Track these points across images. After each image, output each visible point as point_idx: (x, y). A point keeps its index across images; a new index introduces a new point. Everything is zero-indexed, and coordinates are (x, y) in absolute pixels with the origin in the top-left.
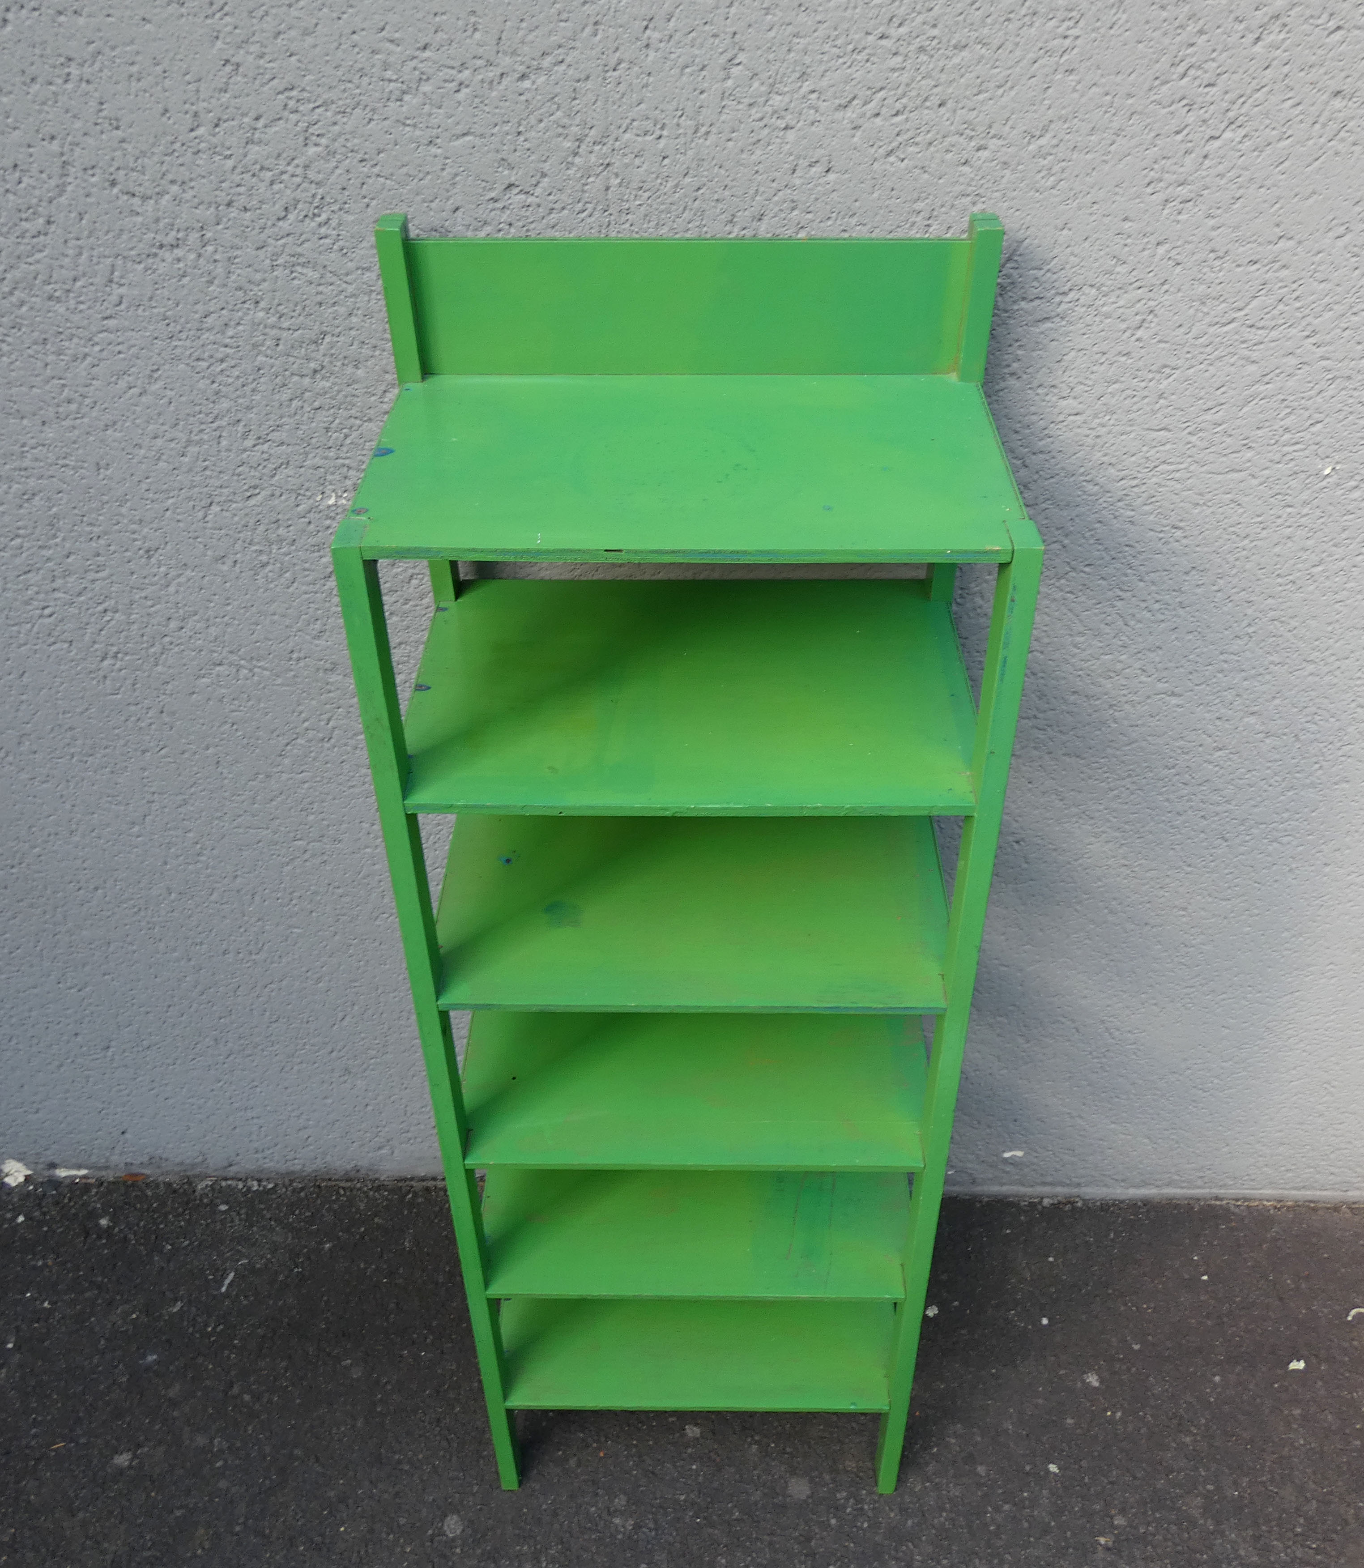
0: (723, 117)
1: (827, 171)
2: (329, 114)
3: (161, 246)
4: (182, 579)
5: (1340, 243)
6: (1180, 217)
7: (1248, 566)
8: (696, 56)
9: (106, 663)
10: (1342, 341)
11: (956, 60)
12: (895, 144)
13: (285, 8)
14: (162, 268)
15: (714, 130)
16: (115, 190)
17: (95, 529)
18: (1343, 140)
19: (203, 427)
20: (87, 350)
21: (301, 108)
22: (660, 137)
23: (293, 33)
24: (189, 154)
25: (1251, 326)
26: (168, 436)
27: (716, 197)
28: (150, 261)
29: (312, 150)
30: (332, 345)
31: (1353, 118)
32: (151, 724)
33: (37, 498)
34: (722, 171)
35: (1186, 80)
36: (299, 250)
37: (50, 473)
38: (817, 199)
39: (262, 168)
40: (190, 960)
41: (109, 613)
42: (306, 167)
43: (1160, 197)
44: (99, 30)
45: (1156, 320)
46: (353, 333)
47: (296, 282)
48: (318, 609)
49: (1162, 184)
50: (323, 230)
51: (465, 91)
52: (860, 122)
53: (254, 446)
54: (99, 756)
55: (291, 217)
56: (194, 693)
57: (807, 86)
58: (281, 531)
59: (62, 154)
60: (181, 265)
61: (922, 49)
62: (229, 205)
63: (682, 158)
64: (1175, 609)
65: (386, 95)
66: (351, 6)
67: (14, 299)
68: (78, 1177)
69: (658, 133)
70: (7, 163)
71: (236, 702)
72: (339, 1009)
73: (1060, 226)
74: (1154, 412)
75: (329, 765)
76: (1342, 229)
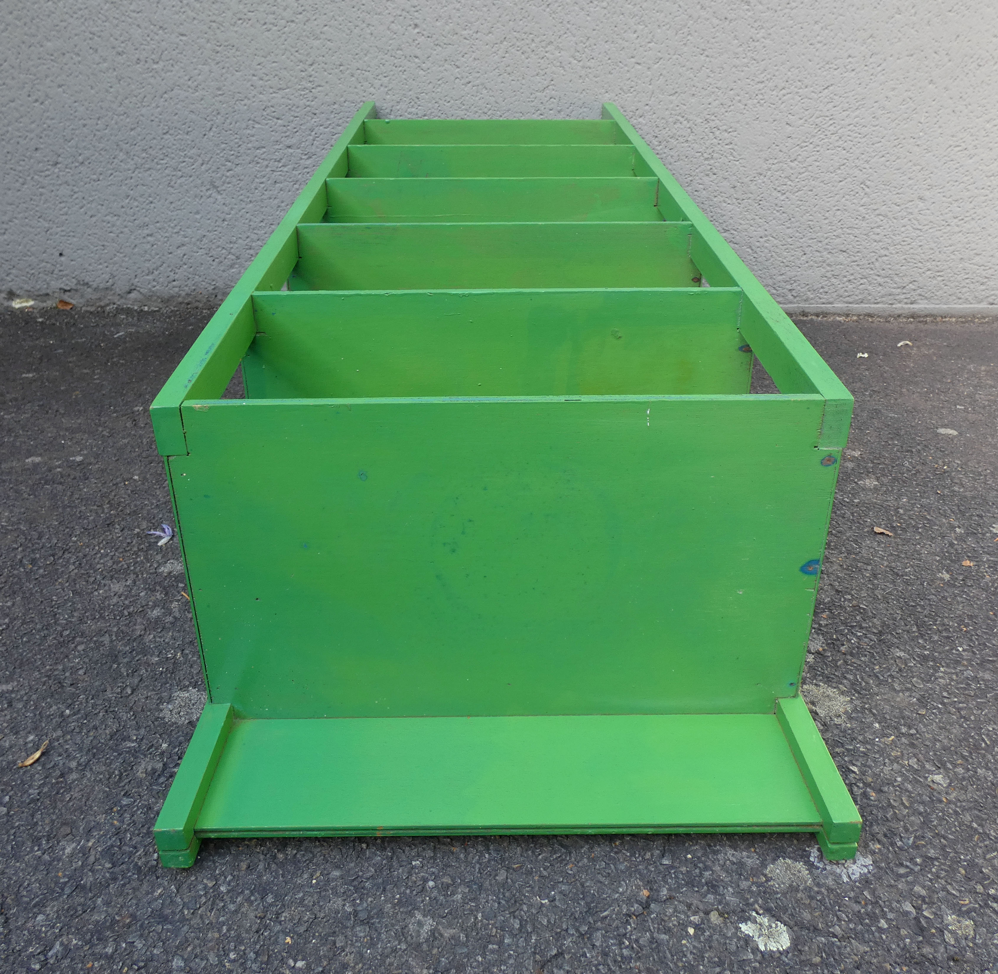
68: (26, 307)
72: (208, 118)
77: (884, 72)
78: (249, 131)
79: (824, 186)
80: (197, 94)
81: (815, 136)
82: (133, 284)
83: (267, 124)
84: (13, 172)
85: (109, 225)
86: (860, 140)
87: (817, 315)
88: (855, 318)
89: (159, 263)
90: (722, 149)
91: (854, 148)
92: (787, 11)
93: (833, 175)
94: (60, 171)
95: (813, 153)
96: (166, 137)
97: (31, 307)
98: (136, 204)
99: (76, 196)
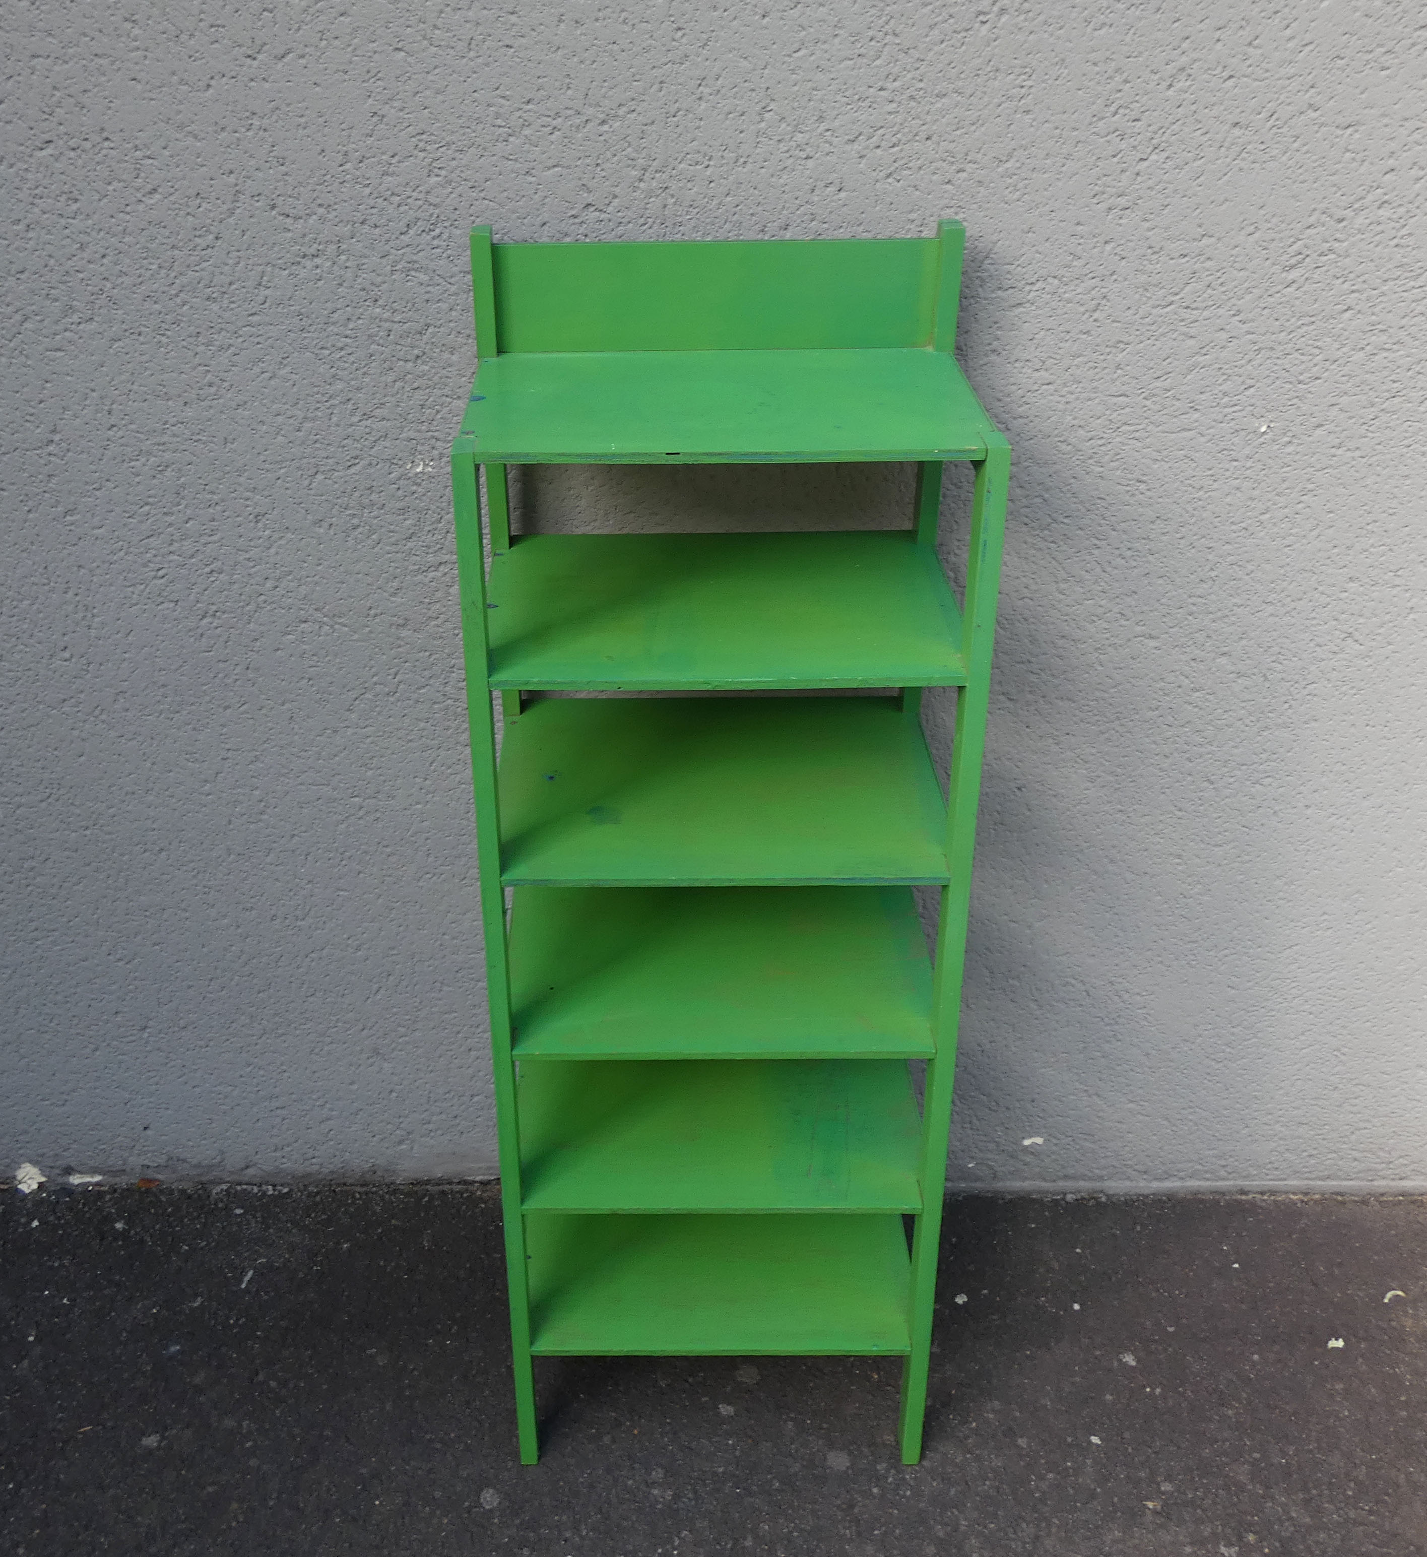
0: (758, 150)
1: (840, 190)
2: (450, 152)
3: (304, 256)
4: (283, 542)
5: (1251, 238)
6: (1121, 221)
7: (1205, 515)
8: (737, 105)
9: (205, 621)
10: (1262, 318)
11: (939, 105)
12: (892, 169)
13: (424, 75)
14: (303, 273)
15: (750, 160)
16: (274, 212)
17: (215, 497)
18: (1244, 159)
19: (318, 405)
20: (231, 341)
21: (428, 148)
22: (708, 166)
23: (428, 93)
24: (336, 184)
25: (1187, 308)
26: (289, 413)
27: (751, 211)
28: (294, 267)
29: (434, 180)
30: (434, 335)
31: (1251, 142)
32: (236, 681)
33: (169, 470)
34: (756, 192)
35: (1117, 116)
36: (415, 258)
37: (184, 447)
38: (831, 212)
40: (239, 927)
41: (214, 574)
42: (428, 192)
43: (1104, 206)
44: (280, 92)
45: (1108, 304)
46: (452, 325)
47: (409, 284)
48: (397, 568)
49: (1105, 196)
50: (436, 242)
51: (557, 134)
52: (864, 152)
53: (360, 421)
54: (185, 712)
55: (411, 232)
56: (278, 650)
57: (823, 127)
58: (374, 497)
59: (236, 185)
60: (318, 271)
62: (362, 223)
63: (725, 182)
64: (1145, 556)
65: (495, 137)
66: (475, 72)
67: (178, 301)
68: (89, 1184)
69: (707, 163)
70: (192, 192)
71: (315, 658)
72: (375, 980)
73: (1026, 230)
74: (1113, 381)
75: (391, 719)
76: (1252, 228)
78: (433, 994)
80: (360, 953)
82: (251, 1161)
83: (461, 987)
85: (220, 1096)
87: (1262, 1193)
88: (1317, 1196)
89: (293, 1139)
90: (1132, 1014)
94: (152, 1036)
96: (310, 999)
97: (99, 1183)
98: (262, 1072)
99: (173, 1063)
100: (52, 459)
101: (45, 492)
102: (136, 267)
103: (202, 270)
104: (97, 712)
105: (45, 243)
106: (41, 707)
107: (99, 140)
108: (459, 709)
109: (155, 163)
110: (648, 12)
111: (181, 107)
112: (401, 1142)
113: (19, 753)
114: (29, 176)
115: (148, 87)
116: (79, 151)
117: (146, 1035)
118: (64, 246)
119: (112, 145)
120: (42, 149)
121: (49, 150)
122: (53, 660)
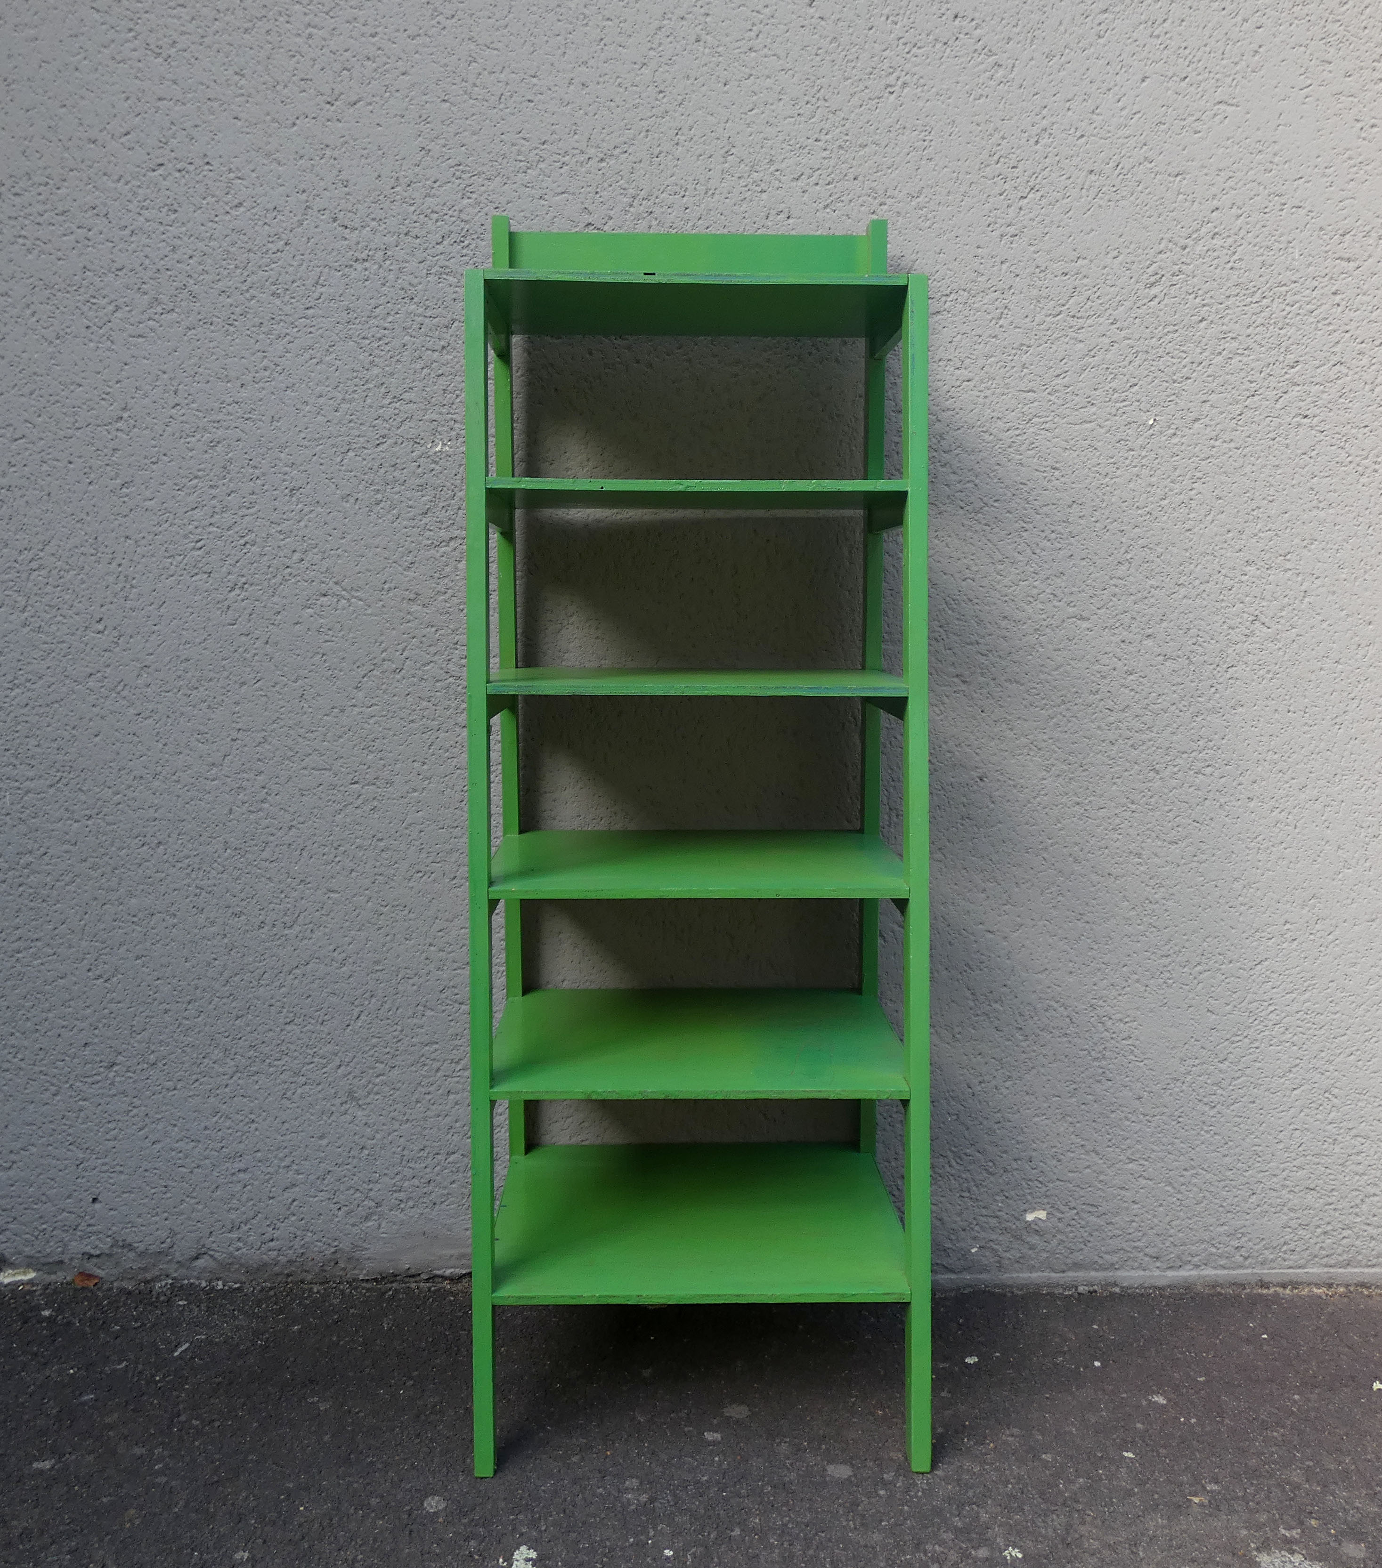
0: (723, 185)
1: (788, 218)
2: (480, 180)
3: (356, 260)
4: (312, 516)
5: (1115, 261)
6: (1012, 246)
7: (1113, 500)
8: (707, 150)
9: (233, 593)
11: (861, 154)
12: (829, 201)
13: (464, 120)
14: (354, 275)
15: (717, 192)
16: (335, 224)
17: (257, 471)
18: (1101, 198)
19: (356, 388)
20: (288, 331)
21: (463, 176)
22: (684, 196)
23: (466, 133)
24: (388, 202)
25: (1073, 317)
26: (330, 395)
28: (347, 270)
29: (466, 201)
30: (458, 329)
31: (1104, 185)
32: (255, 654)
33: (220, 445)
34: (723, 217)
35: (999, 164)
36: (447, 263)
37: (236, 425)
39: (432, 212)
40: (224, 936)
41: (248, 546)
42: (461, 211)
43: (997, 233)
44: (349, 130)
45: (1010, 313)
47: (440, 285)
48: (412, 542)
49: (996, 225)
50: (464, 251)
51: (565, 168)
52: (806, 188)
53: (390, 403)
54: (202, 689)
55: (445, 242)
56: (297, 624)
57: (773, 168)
58: (395, 474)
59: (307, 201)
60: (367, 273)
61: (840, 147)
62: (406, 234)
63: (698, 209)
64: (1066, 539)
65: (516, 169)
67: (248, 295)
68: (22, 1283)
69: (682, 193)
70: (270, 206)
71: (330, 632)
72: (356, 1003)
73: (938, 251)
74: (1022, 378)
75: (396, 698)
76: (1115, 253)
77: (1337, 942)
78: (415, 1021)
79: (1271, 1096)
80: (345, 968)
81: (1249, 1027)
82: (203, 1246)
83: (444, 1011)
84: (43, 1077)
85: (181, 1155)
86: (1316, 1033)
89: (252, 1214)
90: (1117, 1045)
91: (1307, 1043)
92: (1195, 864)
93: (1283, 1080)
94: (118, 1075)
95: (1252, 1050)
96: (289, 1028)
97: (31, 1282)
98: (228, 1124)
99: (135, 1111)
100: (119, 434)
101: (107, 465)
102: (217, 266)
103: (271, 270)
104: (120, 688)
105: (144, 245)
106: (68, 682)
107: (201, 163)
108: (460, 687)
109: (244, 182)
110: (638, 79)
111: (270, 140)
112: (367, 1218)
113: (38, 732)
114: (140, 191)
115: (247, 124)
116: (184, 172)
117: (113, 1074)
118: (159, 249)
119: (211, 168)
120: (154, 171)
121: (161, 171)
122: (87, 632)
